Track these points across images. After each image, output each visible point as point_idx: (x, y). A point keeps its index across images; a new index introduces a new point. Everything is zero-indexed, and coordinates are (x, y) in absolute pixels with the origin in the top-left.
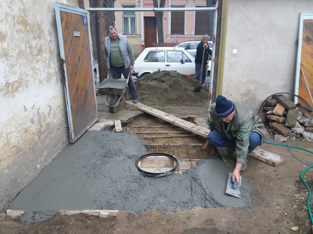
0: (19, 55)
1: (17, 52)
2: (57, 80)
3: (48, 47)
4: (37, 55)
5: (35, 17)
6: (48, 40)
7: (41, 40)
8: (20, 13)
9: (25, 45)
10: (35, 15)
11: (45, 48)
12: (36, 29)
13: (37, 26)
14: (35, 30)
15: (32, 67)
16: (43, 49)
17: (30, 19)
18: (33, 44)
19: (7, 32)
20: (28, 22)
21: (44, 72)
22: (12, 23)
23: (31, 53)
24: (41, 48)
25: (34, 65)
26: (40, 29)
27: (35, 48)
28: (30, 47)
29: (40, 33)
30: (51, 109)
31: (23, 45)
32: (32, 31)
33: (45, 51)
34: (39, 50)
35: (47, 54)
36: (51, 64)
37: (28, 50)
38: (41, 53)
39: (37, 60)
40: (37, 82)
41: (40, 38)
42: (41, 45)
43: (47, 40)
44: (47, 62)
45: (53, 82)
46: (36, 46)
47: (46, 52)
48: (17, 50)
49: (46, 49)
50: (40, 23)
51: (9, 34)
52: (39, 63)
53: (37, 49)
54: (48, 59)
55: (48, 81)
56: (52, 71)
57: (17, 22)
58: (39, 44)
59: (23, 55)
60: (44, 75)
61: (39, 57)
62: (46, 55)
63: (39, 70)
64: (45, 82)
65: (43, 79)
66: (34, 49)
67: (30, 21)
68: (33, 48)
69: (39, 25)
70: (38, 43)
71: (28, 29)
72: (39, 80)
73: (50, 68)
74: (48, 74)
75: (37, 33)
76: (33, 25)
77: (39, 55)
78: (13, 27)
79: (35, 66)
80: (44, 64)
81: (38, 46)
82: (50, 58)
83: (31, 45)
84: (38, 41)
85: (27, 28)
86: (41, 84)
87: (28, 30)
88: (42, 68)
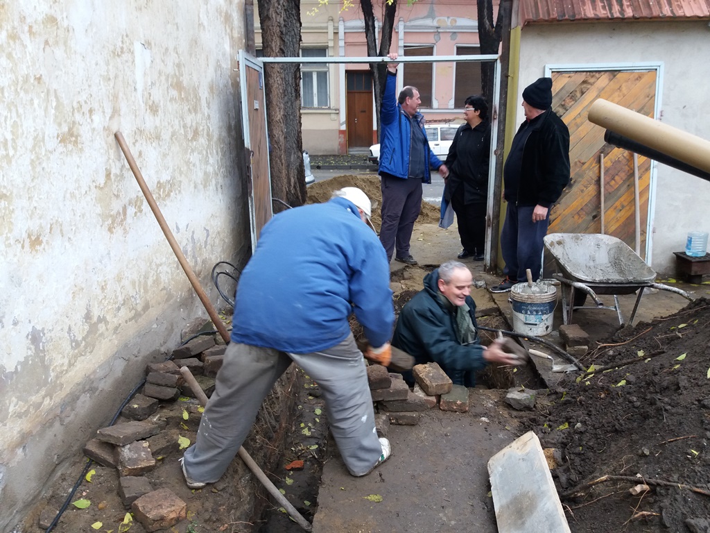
0: (172, 139)
1: (170, 134)
2: (216, 185)
3: (206, 127)
4: (191, 140)
5: (191, 77)
6: (206, 114)
7: (198, 115)
8: (175, 70)
9: (179, 122)
10: (192, 73)
11: (201, 128)
12: (192, 96)
13: (193, 91)
14: (190, 98)
15: (187, 160)
16: (200, 130)
17: (185, 80)
19: (160, 101)
20: (183, 85)
21: (201, 169)
22: (166, 86)
23: (186, 136)
24: (197, 129)
25: (188, 156)
26: (196, 97)
28: (185, 126)
29: (196, 103)
30: (208, 236)
31: (177, 122)
32: (188, 100)
33: (202, 133)
34: (194, 132)
35: (204, 139)
36: (209, 158)
37: (182, 131)
38: (196, 136)
39: (192, 149)
40: (193, 185)
41: (196, 112)
42: (197, 123)
43: (204, 115)
44: (205, 153)
45: (211, 188)
46: (192, 125)
47: (203, 135)
48: (171, 130)
50: (196, 85)
51: (161, 104)
52: (195, 154)
53: (192, 129)
54: (206, 146)
55: (205, 186)
56: (210, 169)
57: (171, 85)
58: (195, 122)
59: (176, 140)
60: (201, 175)
61: (195, 143)
62: (203, 141)
63: (194, 165)
64: (201, 187)
65: (200, 183)
67: (185, 83)
69: (196, 89)
70: (194, 120)
71: (183, 96)
72: (195, 182)
74: (205, 173)
75: (192, 103)
76: (189, 90)
77: (195, 141)
78: (166, 92)
79: (189, 159)
80: (201, 156)
81: (194, 124)
82: (208, 146)
83: (186, 122)
84: (194, 116)
85: (181, 95)
86: (196, 190)
87: (183, 98)
88: (198, 163)
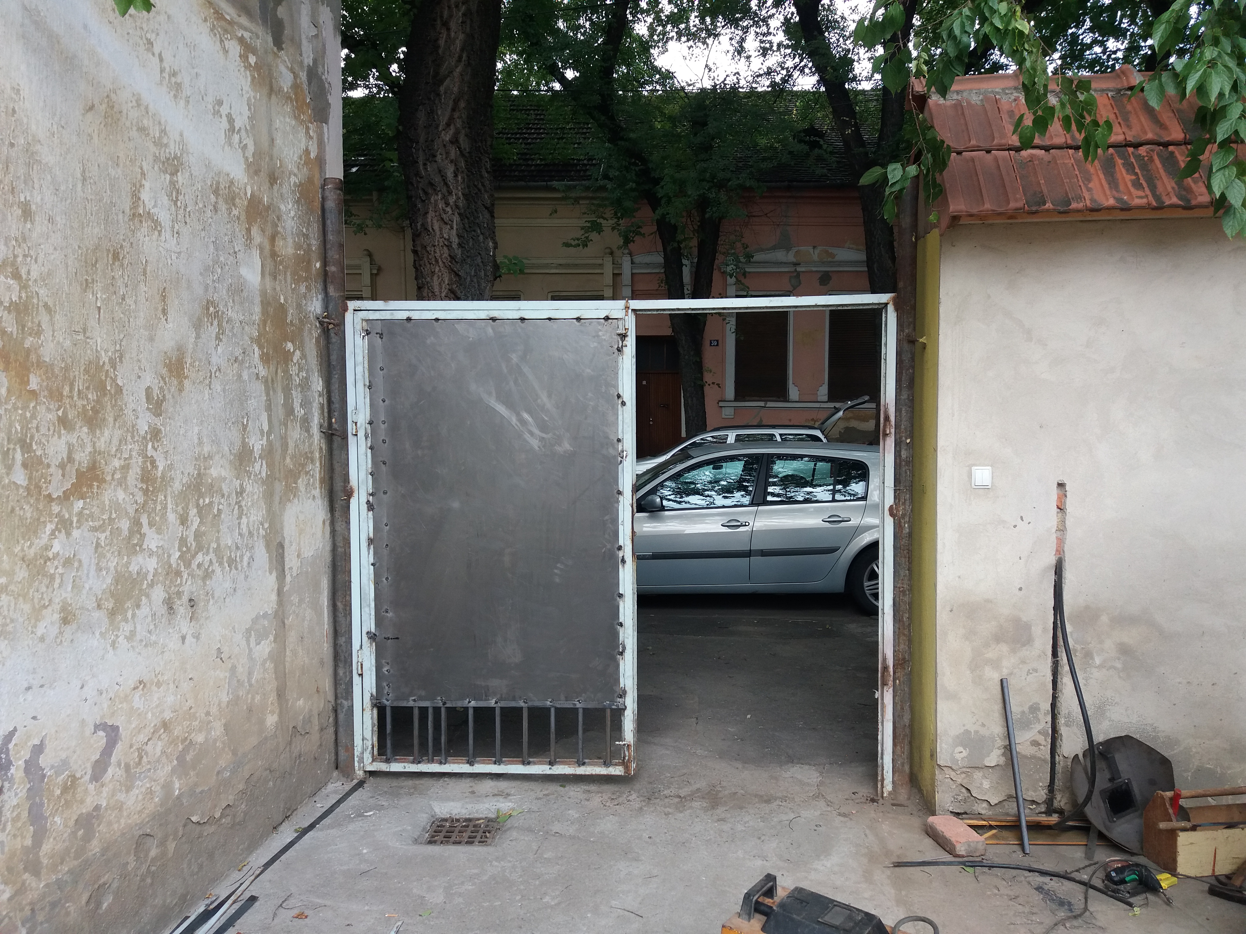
2: (169, 603)
3: (138, 460)
5: (81, 337)
7: (102, 434)
9: (6, 454)
10: (85, 331)
11: (116, 463)
12: (79, 384)
13: (86, 371)
14: (71, 390)
15: (31, 552)
16: (109, 469)
17: (51, 346)
18: (51, 451)
20: (39, 357)
21: (99, 569)
23: (35, 489)
25: (42, 542)
26: (101, 388)
27: (62, 466)
28: (33, 465)
29: (98, 401)
30: (112, 741)
33: (118, 476)
34: (80, 475)
35: (125, 490)
36: (143, 536)
37: (19, 477)
38: (91, 486)
39: (63, 522)
40: (52, 617)
41: (94, 424)
43: (133, 430)
45: (143, 612)
46: (70, 459)
47: (122, 483)
49: (126, 468)
50: (104, 358)
52: (75, 532)
53: (71, 471)
54: (131, 510)
56: (147, 564)
58: (89, 449)
60: (97, 585)
61: (79, 504)
62: (122, 496)
63: (68, 562)
64: (97, 615)
65: (90, 604)
66: (52, 470)
67: (48, 353)
68: (49, 466)
69: (100, 368)
70: (83, 446)
71: (33, 386)
72: (63, 609)
73: (135, 553)
74: (122, 578)
75: (80, 403)
76: (66, 368)
77: (83, 497)
79: (48, 548)
80: (104, 536)
81: (82, 456)
82: (143, 508)
83: (39, 453)
84: (84, 436)
85: (25, 383)
86: (69, 629)
87: (33, 392)
88: (86, 555)
